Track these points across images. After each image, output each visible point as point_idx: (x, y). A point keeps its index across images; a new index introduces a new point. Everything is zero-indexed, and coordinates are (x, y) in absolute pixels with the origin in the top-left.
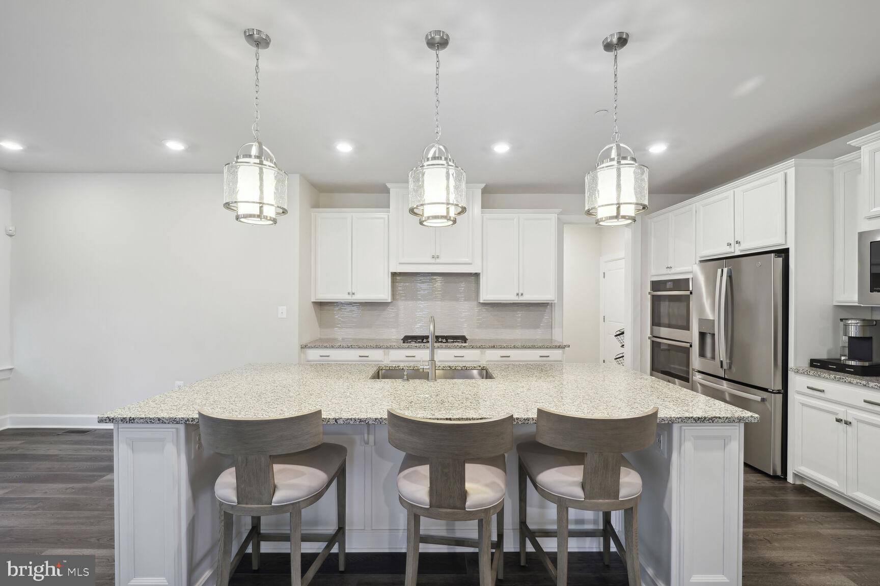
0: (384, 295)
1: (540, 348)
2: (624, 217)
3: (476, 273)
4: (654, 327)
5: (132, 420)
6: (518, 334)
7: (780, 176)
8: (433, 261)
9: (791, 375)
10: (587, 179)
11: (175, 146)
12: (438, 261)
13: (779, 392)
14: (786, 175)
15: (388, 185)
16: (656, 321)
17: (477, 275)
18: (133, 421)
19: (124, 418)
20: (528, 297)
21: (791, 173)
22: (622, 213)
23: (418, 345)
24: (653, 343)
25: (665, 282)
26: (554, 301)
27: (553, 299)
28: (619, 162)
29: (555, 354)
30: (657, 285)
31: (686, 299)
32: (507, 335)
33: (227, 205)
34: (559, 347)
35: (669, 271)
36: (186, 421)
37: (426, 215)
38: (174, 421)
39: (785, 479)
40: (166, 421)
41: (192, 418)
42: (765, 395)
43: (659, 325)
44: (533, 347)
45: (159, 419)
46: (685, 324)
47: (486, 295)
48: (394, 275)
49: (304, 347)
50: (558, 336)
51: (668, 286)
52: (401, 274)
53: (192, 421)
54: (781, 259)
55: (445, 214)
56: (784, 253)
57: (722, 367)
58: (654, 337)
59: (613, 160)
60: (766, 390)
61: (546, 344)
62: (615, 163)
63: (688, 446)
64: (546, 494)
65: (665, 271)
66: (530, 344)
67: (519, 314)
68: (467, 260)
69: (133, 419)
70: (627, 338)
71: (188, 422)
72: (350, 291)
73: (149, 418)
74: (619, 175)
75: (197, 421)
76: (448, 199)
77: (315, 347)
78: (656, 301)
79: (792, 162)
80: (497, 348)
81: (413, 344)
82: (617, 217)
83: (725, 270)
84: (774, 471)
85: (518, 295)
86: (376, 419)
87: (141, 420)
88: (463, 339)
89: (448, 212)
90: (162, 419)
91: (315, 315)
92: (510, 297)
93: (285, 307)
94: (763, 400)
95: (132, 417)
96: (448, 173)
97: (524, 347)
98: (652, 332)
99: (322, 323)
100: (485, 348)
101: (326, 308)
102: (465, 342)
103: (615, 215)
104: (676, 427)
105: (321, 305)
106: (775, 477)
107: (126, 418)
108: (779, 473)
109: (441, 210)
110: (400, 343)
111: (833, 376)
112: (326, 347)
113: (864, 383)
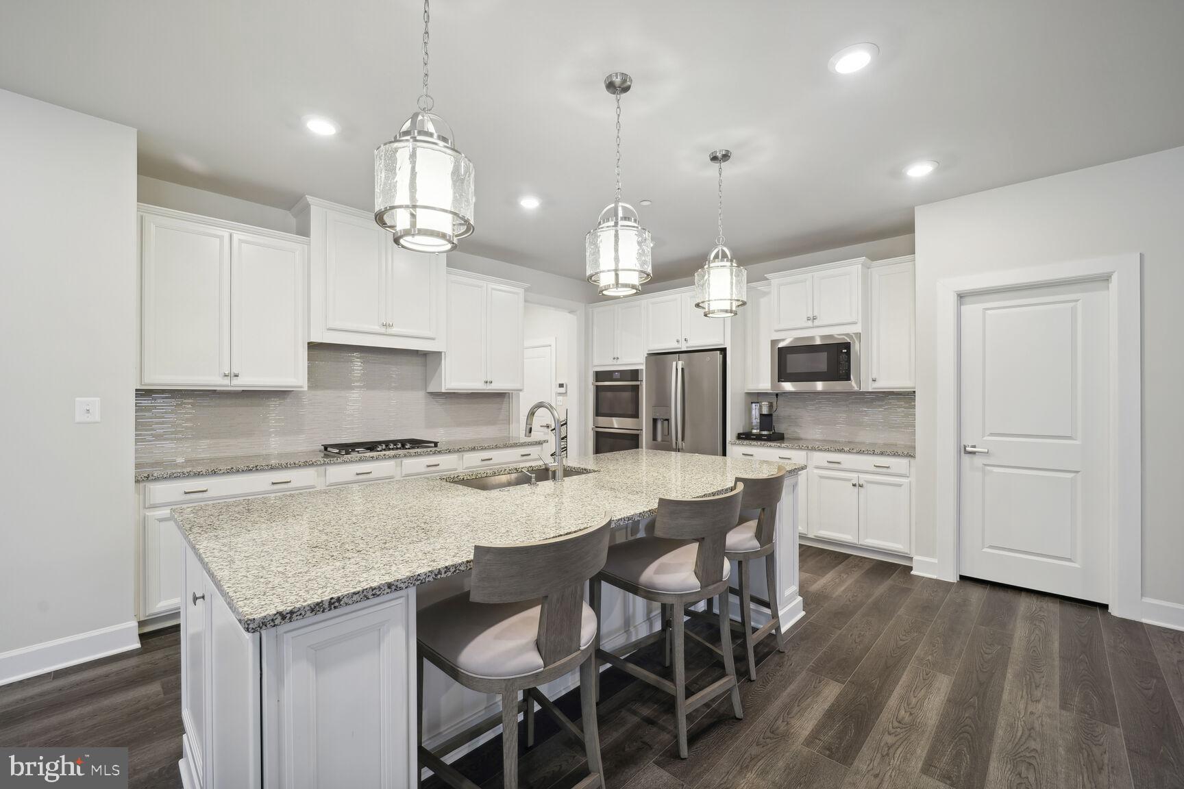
1: (522, 445)
3: (436, 352)
4: (597, 417)
5: (335, 603)
15: (308, 198)
18: (337, 604)
19: (318, 604)
20: (495, 385)
24: (597, 433)
25: (610, 372)
27: (521, 388)
30: (599, 376)
31: (635, 389)
34: (539, 443)
35: (615, 362)
36: (436, 575)
40: (402, 585)
41: (446, 567)
43: (604, 415)
45: (389, 585)
46: (633, 412)
47: (448, 382)
49: (144, 479)
51: (612, 377)
53: (445, 573)
54: (720, 355)
56: (721, 351)
58: (597, 427)
65: (610, 361)
69: (339, 600)
71: (439, 576)
72: (228, 371)
73: (371, 587)
75: (452, 570)
78: (601, 392)
80: (477, 450)
83: (680, 364)
85: (484, 382)
86: (640, 514)
87: (355, 598)
90: (396, 583)
92: (478, 385)
95: (335, 596)
98: (595, 423)
102: (437, 446)
107: (322, 601)
110: (320, 458)
111: (759, 443)
112: (198, 475)
113: (779, 444)
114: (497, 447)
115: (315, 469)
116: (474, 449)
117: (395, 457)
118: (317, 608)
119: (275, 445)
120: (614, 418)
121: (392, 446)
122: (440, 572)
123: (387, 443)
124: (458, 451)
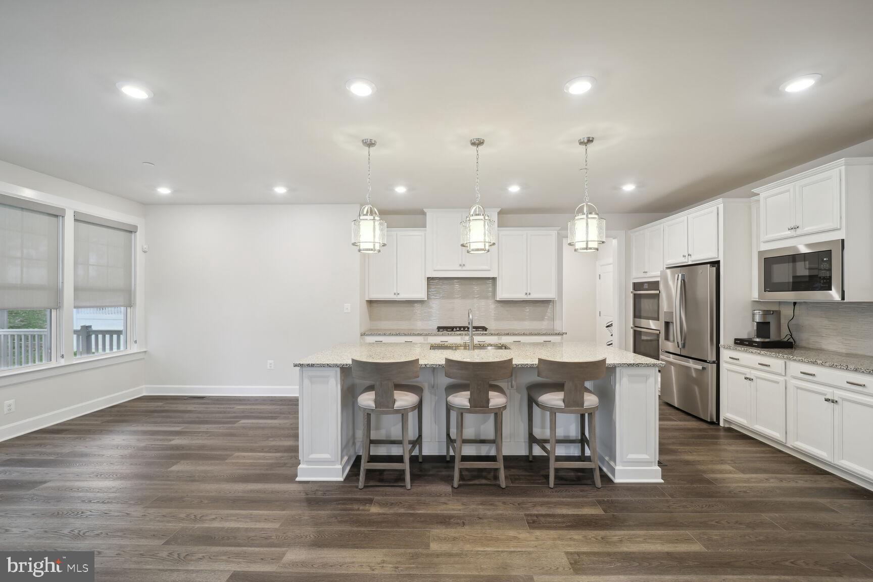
0: (422, 294)
1: (544, 335)
2: (590, 249)
3: (493, 278)
4: (636, 319)
5: (313, 365)
6: (528, 325)
7: (715, 209)
8: (460, 268)
9: (722, 350)
10: (569, 224)
11: (280, 190)
12: (464, 268)
13: (714, 362)
14: (718, 208)
15: (425, 210)
16: (637, 314)
17: (494, 279)
20: (535, 296)
21: (721, 207)
22: (589, 246)
23: (449, 333)
24: (635, 331)
25: (642, 284)
26: (554, 298)
27: (555, 297)
28: (587, 216)
29: (556, 339)
30: (637, 286)
31: (657, 296)
32: (516, 326)
33: (354, 244)
34: (559, 334)
35: (645, 275)
37: (472, 248)
38: (336, 366)
39: (719, 424)
41: (347, 364)
42: (705, 365)
43: (640, 317)
44: (538, 334)
45: (328, 365)
46: (656, 316)
47: (502, 294)
48: (428, 278)
49: (363, 335)
50: (558, 327)
51: (645, 287)
52: (433, 279)
54: (715, 268)
55: (483, 248)
56: (716, 264)
57: (679, 347)
58: (635, 326)
59: (583, 214)
60: (705, 361)
61: (548, 332)
62: (585, 216)
63: (625, 380)
64: (543, 407)
65: (642, 275)
66: (536, 332)
67: (528, 309)
68: (487, 267)
70: (615, 329)
72: (395, 292)
73: (322, 364)
74: (587, 224)
76: (485, 240)
77: (372, 335)
78: (637, 298)
79: (720, 200)
80: (511, 335)
81: (445, 332)
82: (586, 249)
83: (680, 275)
84: (711, 418)
85: (526, 294)
88: (485, 329)
89: (485, 246)
91: (367, 310)
92: (521, 296)
93: (349, 305)
94: (704, 368)
96: (485, 224)
97: (531, 334)
98: (634, 323)
99: (372, 317)
100: (501, 335)
101: (375, 305)
102: (486, 331)
103: (585, 247)
104: (618, 370)
105: (370, 302)
106: (712, 423)
108: (715, 420)
109: (481, 246)
110: (436, 331)
111: (743, 349)
112: (379, 335)
113: (759, 351)
114: (524, 334)
115: (423, 337)
116: (508, 334)
117: (460, 335)
118: (308, 365)
119: (419, 325)
120: (650, 321)
121: (462, 329)
122: (344, 365)
123: (460, 328)
124: (497, 335)
